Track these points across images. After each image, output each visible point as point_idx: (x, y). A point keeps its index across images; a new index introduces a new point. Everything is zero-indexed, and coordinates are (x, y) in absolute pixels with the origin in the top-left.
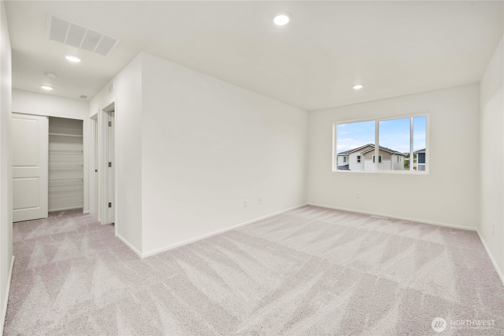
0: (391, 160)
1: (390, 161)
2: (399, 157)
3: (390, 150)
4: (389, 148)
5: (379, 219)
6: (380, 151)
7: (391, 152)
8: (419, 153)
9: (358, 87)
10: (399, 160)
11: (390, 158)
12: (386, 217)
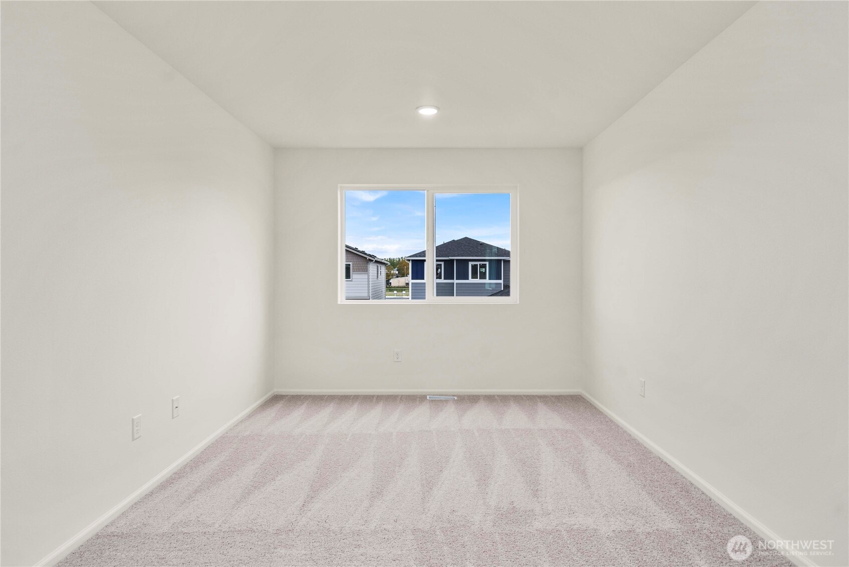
0: (368, 274)
1: (365, 276)
2: (379, 268)
3: (363, 252)
4: (360, 249)
5: (447, 401)
6: (349, 255)
7: (368, 258)
8: (412, 260)
9: (428, 112)
10: (379, 272)
11: (366, 270)
12: (453, 394)
